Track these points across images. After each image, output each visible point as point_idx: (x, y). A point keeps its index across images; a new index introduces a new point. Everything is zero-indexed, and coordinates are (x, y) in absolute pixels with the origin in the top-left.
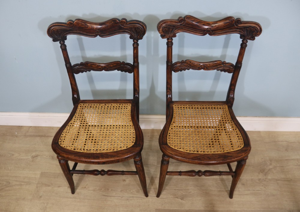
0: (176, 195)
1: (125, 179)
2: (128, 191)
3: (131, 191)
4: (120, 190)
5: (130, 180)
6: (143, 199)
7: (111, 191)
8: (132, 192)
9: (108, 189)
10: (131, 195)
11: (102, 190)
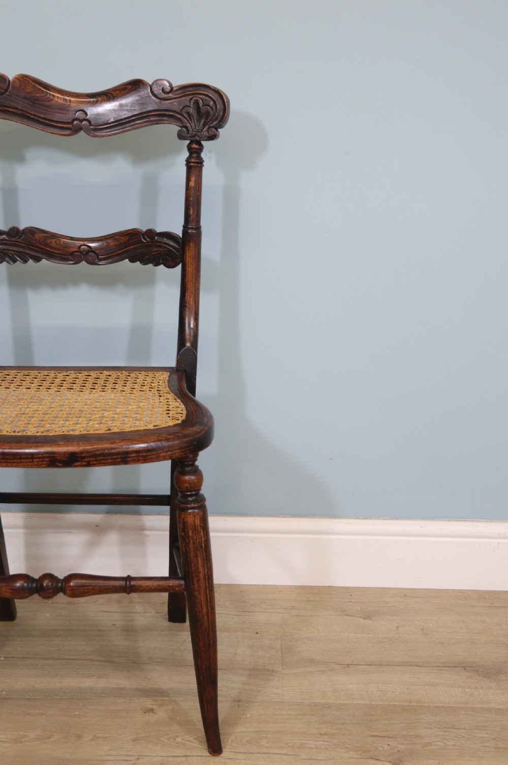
0: (369, 751)
1: (154, 707)
2: (164, 739)
3: (178, 739)
4: (132, 737)
5: (173, 709)
6: (227, 761)
7: (92, 740)
8: (182, 743)
9: (79, 737)
10: (178, 752)
11: (52, 739)
